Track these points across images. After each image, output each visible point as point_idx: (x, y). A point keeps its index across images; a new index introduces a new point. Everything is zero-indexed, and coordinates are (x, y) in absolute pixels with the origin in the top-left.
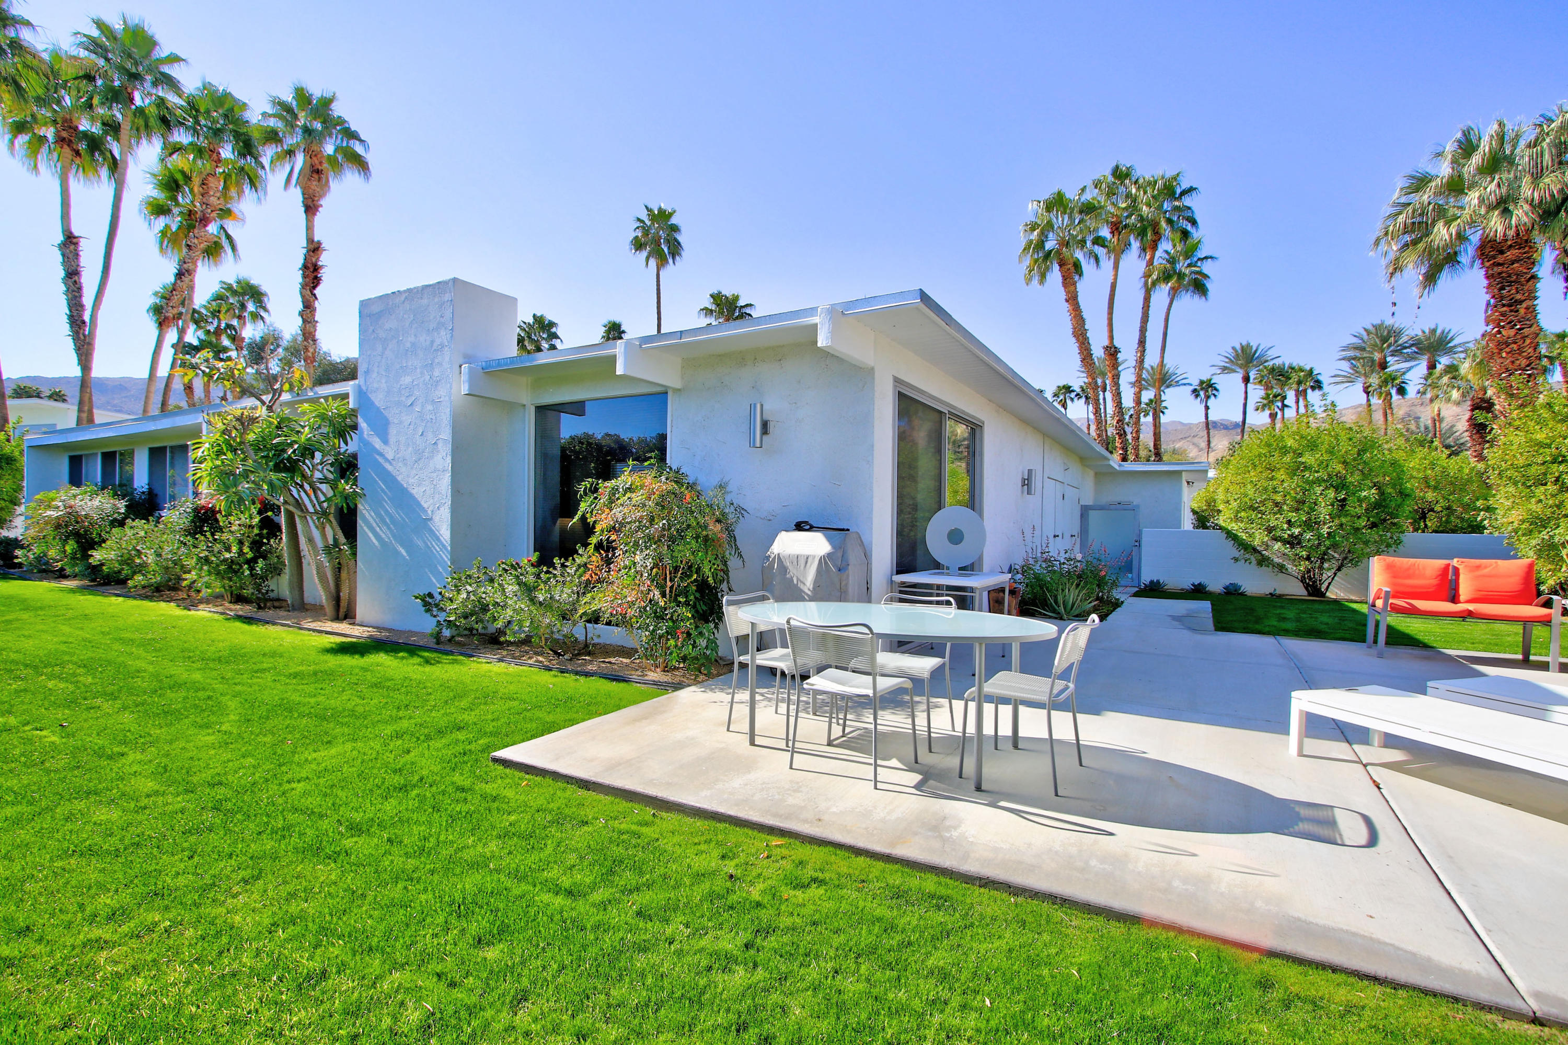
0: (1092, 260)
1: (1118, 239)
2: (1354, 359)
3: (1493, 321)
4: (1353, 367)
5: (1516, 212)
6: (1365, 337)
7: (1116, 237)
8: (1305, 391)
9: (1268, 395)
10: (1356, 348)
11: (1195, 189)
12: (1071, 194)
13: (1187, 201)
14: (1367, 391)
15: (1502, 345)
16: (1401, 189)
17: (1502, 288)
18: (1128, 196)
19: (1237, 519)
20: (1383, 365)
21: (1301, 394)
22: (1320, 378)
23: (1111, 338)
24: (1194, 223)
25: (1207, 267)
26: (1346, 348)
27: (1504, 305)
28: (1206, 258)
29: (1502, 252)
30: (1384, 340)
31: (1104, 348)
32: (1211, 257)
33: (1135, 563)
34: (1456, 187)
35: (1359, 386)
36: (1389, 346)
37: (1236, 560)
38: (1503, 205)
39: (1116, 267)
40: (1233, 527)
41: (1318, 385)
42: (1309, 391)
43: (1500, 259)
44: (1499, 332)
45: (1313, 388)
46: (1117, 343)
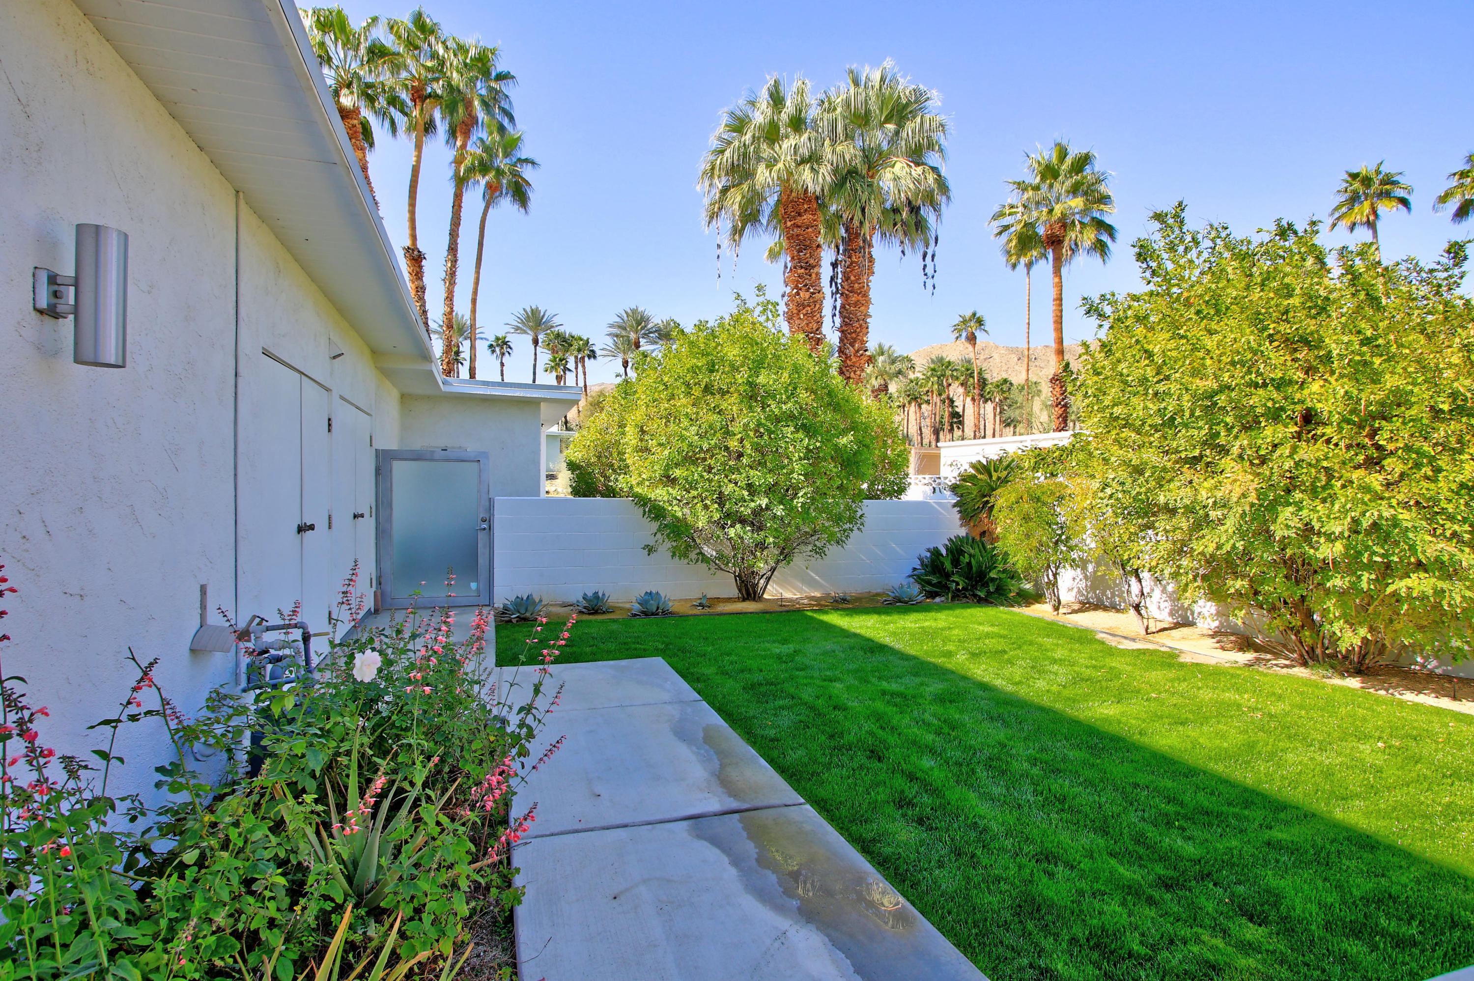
0: (387, 123)
1: (422, 109)
2: (617, 336)
3: (793, 282)
4: (616, 343)
5: (821, 171)
6: (625, 318)
7: (418, 108)
8: (583, 358)
9: (555, 358)
10: (620, 327)
11: (513, 77)
12: (357, 23)
13: (504, 87)
14: (625, 364)
15: (801, 306)
16: (726, 125)
17: (800, 251)
18: (434, 56)
19: (669, 480)
20: (638, 346)
21: (580, 361)
22: (594, 348)
23: (414, 237)
24: (511, 118)
25: (527, 173)
26: (612, 326)
27: (802, 267)
28: (527, 161)
29: (800, 215)
30: (639, 324)
31: (404, 248)
32: (533, 163)
33: (482, 561)
34: (772, 134)
35: (619, 361)
36: (642, 328)
37: (650, 550)
38: (813, 159)
39: (419, 147)
40: (660, 494)
41: (593, 355)
42: (586, 359)
43: (799, 221)
44: (798, 294)
45: (589, 357)
46: (421, 246)
